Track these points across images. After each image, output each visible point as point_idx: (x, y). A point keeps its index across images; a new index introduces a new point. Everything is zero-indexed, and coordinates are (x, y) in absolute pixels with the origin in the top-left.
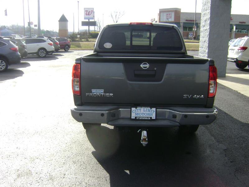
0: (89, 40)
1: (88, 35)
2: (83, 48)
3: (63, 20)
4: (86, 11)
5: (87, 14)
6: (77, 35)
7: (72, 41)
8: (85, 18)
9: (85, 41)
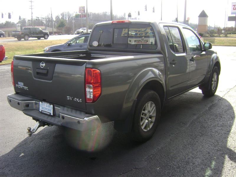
0: (228, 35)
1: (234, 30)
2: (215, 44)
3: (203, 15)
4: (233, 6)
5: (235, 8)
6: (222, 30)
7: (210, 37)
8: (232, 13)
9: (223, 37)
